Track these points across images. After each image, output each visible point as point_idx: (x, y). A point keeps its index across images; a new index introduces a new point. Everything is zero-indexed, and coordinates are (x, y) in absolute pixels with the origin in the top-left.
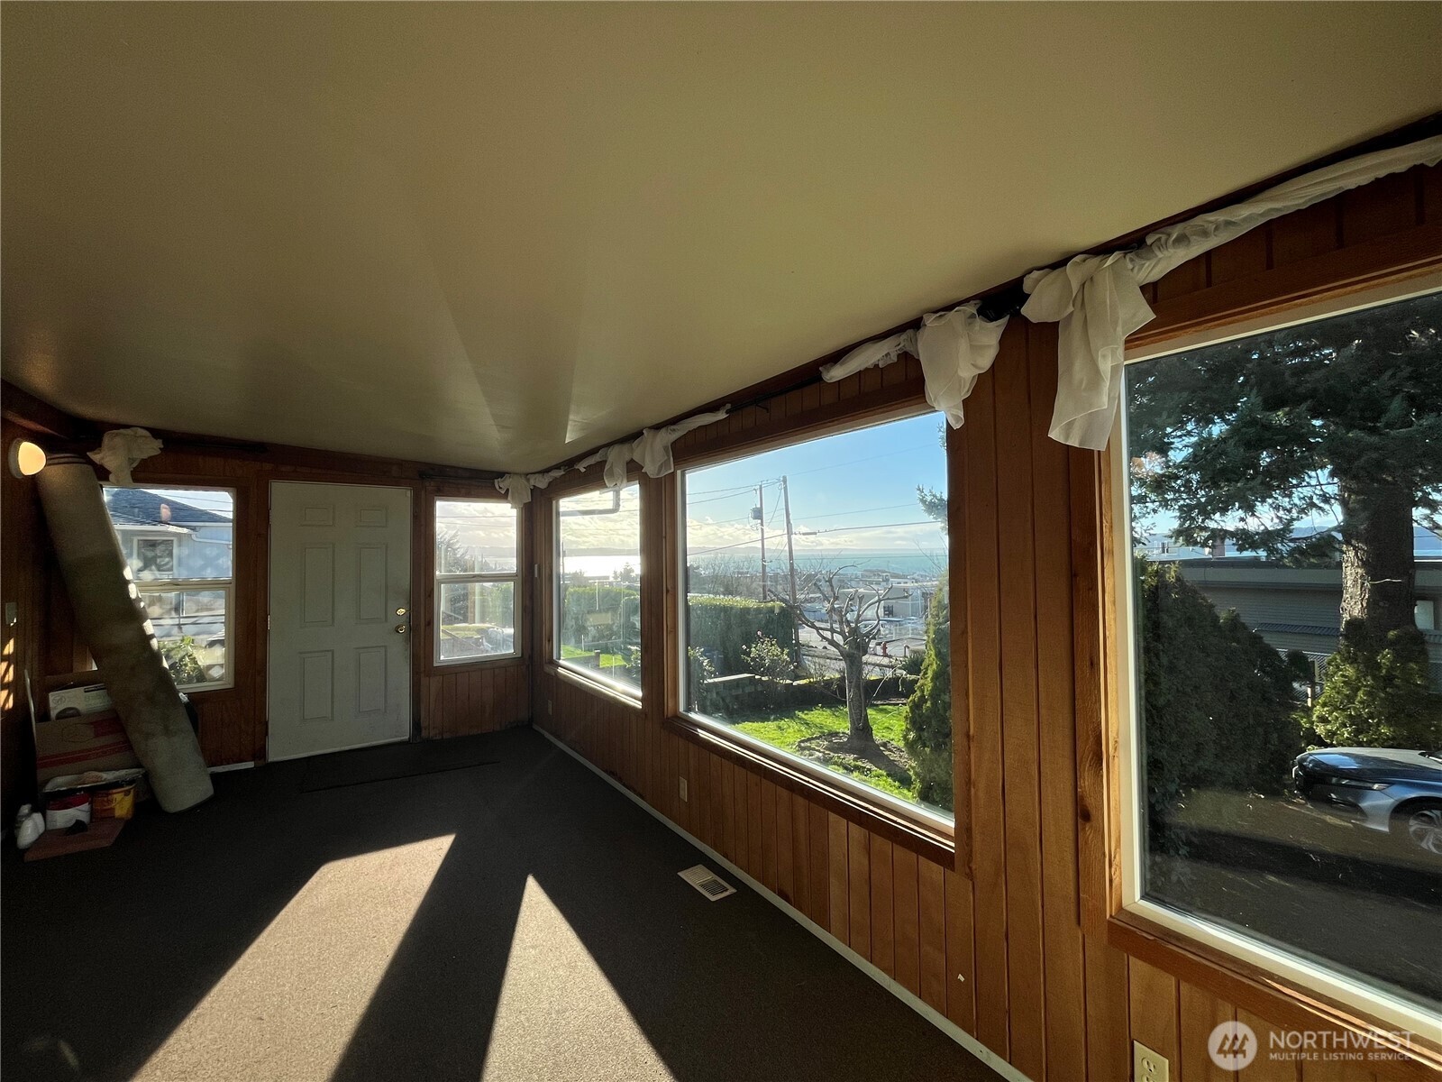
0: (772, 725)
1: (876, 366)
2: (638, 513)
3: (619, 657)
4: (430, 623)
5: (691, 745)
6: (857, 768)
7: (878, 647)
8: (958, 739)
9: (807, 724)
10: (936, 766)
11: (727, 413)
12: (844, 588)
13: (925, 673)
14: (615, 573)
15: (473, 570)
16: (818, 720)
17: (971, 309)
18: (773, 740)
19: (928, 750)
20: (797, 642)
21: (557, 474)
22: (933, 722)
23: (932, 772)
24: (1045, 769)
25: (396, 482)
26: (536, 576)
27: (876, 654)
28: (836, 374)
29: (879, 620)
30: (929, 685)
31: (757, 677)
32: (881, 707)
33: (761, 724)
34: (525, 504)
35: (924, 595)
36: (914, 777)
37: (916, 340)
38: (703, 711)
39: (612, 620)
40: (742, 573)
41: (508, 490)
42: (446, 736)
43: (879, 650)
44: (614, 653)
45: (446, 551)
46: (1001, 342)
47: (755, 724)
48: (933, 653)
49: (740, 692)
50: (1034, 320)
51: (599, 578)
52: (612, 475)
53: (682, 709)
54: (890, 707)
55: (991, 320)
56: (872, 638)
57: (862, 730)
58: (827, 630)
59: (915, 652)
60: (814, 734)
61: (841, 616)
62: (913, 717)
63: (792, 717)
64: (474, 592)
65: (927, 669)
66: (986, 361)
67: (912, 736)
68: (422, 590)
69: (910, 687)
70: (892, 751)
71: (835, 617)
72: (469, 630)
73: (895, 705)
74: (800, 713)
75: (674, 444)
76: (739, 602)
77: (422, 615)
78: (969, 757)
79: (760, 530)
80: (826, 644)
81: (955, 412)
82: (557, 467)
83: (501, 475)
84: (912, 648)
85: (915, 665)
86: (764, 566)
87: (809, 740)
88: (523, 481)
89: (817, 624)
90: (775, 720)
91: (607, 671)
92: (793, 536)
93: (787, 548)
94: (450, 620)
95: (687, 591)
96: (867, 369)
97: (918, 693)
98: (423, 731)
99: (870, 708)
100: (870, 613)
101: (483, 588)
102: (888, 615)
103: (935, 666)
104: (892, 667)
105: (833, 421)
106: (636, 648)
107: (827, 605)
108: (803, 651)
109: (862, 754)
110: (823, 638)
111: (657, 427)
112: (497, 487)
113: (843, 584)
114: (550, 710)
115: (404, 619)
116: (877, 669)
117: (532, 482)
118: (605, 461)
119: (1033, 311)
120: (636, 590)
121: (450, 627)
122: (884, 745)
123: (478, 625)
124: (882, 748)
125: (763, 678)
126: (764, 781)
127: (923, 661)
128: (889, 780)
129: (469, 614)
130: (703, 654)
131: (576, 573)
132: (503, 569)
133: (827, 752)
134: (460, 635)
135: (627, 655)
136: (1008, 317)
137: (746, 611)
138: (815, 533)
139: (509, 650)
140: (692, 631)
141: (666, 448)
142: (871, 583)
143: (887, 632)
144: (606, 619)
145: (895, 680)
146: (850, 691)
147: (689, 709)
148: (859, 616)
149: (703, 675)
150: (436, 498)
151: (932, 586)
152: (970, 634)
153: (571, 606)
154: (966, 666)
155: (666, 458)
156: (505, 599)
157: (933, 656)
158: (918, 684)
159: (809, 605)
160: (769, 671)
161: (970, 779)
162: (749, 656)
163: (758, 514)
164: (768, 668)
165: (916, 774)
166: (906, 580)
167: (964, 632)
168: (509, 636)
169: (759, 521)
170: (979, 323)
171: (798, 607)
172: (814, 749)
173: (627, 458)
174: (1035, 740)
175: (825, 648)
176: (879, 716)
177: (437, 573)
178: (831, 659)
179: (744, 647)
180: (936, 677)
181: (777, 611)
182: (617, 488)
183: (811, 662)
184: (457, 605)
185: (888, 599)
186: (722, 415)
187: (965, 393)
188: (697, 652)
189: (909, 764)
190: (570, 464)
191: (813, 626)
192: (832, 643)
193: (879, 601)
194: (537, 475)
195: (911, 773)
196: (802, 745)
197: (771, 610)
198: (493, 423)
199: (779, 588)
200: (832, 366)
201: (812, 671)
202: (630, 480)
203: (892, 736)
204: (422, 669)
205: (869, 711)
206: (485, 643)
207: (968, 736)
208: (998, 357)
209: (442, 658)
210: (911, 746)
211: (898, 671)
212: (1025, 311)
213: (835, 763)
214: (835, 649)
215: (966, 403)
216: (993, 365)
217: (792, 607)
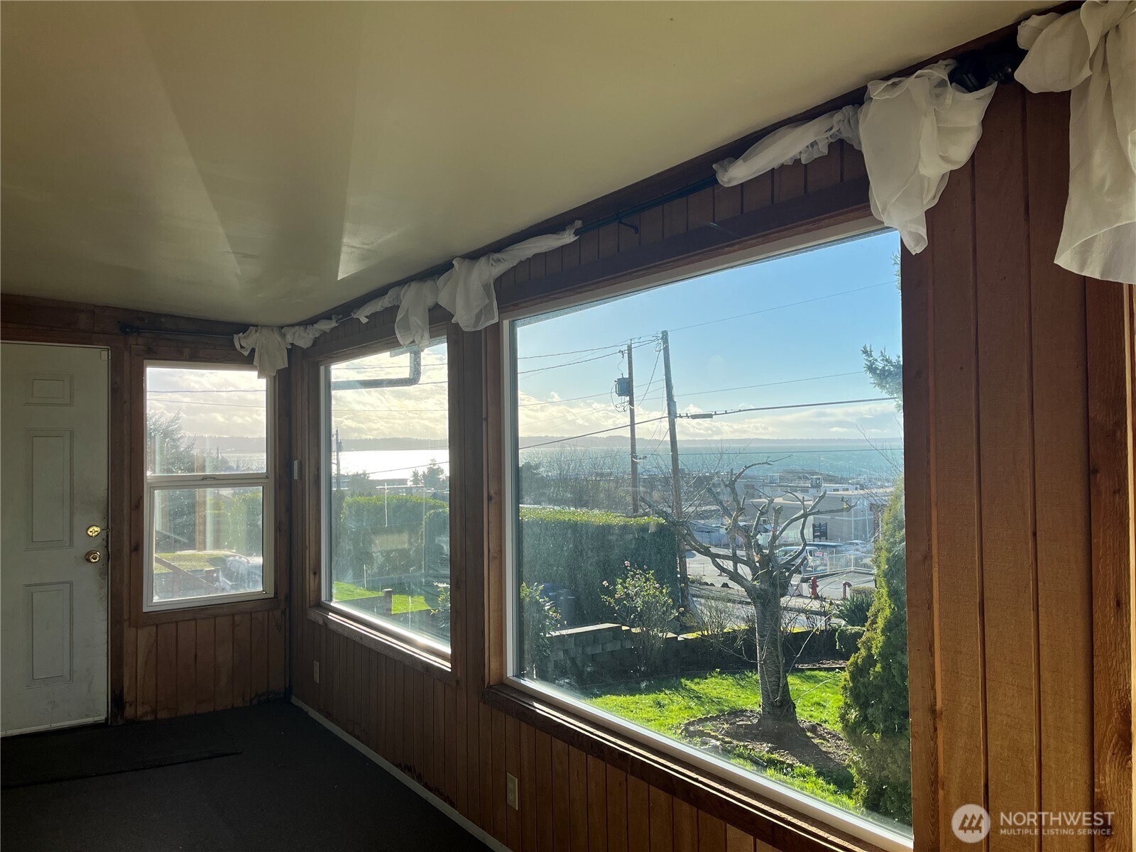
0: (647, 699)
1: (797, 162)
2: (446, 385)
3: (422, 599)
4: (137, 548)
5: (524, 725)
6: (772, 763)
7: (805, 586)
8: (917, 718)
9: (699, 698)
10: (889, 760)
11: (576, 234)
12: (753, 497)
13: (874, 622)
14: (415, 475)
15: (203, 468)
16: (714, 693)
17: (939, 73)
18: (648, 721)
19: (877, 736)
20: (685, 578)
21: (326, 326)
22: (886, 695)
23: (884, 769)
24: (1050, 760)
25: (84, 338)
26: (296, 477)
27: (800, 596)
28: (737, 173)
29: (806, 545)
30: (878, 640)
31: (624, 628)
32: (808, 673)
33: (629, 698)
34: (279, 372)
35: (872, 506)
36: (856, 777)
37: (857, 122)
38: (543, 677)
39: (410, 543)
40: (602, 475)
41: (253, 351)
42: (162, 715)
43: (806, 589)
44: (411, 593)
45: (163, 441)
46: (985, 123)
47: (622, 698)
48: (884, 591)
49: (598, 650)
50: (1034, 90)
51: (390, 482)
52: (407, 327)
53: (510, 672)
54: (822, 673)
55: (970, 90)
56: (795, 571)
57: (780, 705)
58: (725, 557)
59: (858, 592)
60: (709, 712)
61: (748, 537)
62: (855, 687)
63: (677, 688)
64: (205, 503)
65: (876, 616)
66: (961, 152)
67: (853, 715)
68: (126, 499)
69: (851, 644)
70: (824, 739)
71: (741, 540)
72: (199, 559)
73: (828, 670)
74: (688, 683)
75: (499, 281)
76: (597, 516)
77: (126, 538)
78: (935, 743)
79: (629, 411)
80: (726, 579)
81: (913, 228)
82: (327, 316)
83: (243, 328)
84: (855, 586)
85: (858, 612)
86: (634, 465)
87: (701, 721)
88: (277, 336)
89: (713, 550)
90: (648, 690)
91: (402, 619)
92: (678, 421)
93: (668, 438)
94: (169, 544)
95: (518, 500)
96: (783, 166)
97: (863, 652)
98: (127, 708)
99: (792, 673)
100: (792, 534)
101: (218, 498)
102: (820, 537)
103: (887, 612)
104: (824, 614)
105: (733, 245)
106: (445, 585)
107: (728, 521)
108: (693, 590)
109: (779, 741)
110: (723, 570)
111: (473, 256)
112: (238, 346)
113: (752, 490)
114: (317, 676)
115: (99, 540)
116: (803, 617)
117: (289, 338)
118: (398, 307)
119: (1031, 75)
120: (443, 498)
121: (170, 555)
122: (813, 729)
123: (210, 552)
124: (809, 734)
125: (634, 630)
126: (631, 778)
127: (869, 605)
128: (820, 781)
129: (197, 537)
130: (544, 593)
131: (357, 475)
132: (249, 469)
133: (727, 739)
134: (186, 566)
135: (431, 597)
136: (995, 84)
137: (605, 530)
138: (710, 416)
139: (256, 587)
140: (526, 560)
141: (486, 287)
142: (794, 489)
143: (818, 562)
144: (400, 541)
145: (830, 633)
146: (762, 649)
147: (520, 673)
148: (775, 538)
149: (544, 626)
150: (145, 361)
151: (886, 494)
152: (935, 559)
153: (348, 522)
154: (930, 607)
155: (487, 301)
156: (251, 513)
157: (885, 597)
158: (864, 638)
159: (703, 522)
160: (641, 619)
161: (937, 776)
162: (613, 597)
163: (625, 387)
164: (641, 615)
165: (860, 771)
166: (846, 486)
167: (927, 557)
168: (256, 567)
169: (628, 398)
170: (952, 94)
171: (683, 524)
172: (709, 735)
173: (430, 302)
174: (1034, 718)
175: (725, 585)
176: (805, 687)
177: (149, 473)
178: (734, 602)
179: (605, 583)
180: (890, 627)
181: (652, 529)
182: (415, 348)
183: (705, 605)
184: (178, 521)
185: (818, 513)
186: (568, 238)
187: (930, 200)
188: (533, 591)
189: (849, 756)
190: (345, 311)
191: (706, 552)
192: (735, 577)
193: (805, 516)
194: (297, 328)
195: (853, 771)
196: (692, 728)
197: (644, 529)
198: (230, 250)
199: (656, 495)
200: (731, 162)
201: (706, 619)
202: (434, 335)
203: (824, 717)
204: (126, 617)
205: (791, 680)
206: (222, 579)
207: (933, 712)
208: (981, 144)
209: (156, 599)
210: (852, 730)
211: (834, 620)
212: (1021, 75)
213: (740, 756)
214: (739, 588)
215: (931, 215)
216: (973, 157)
217: (674, 524)
